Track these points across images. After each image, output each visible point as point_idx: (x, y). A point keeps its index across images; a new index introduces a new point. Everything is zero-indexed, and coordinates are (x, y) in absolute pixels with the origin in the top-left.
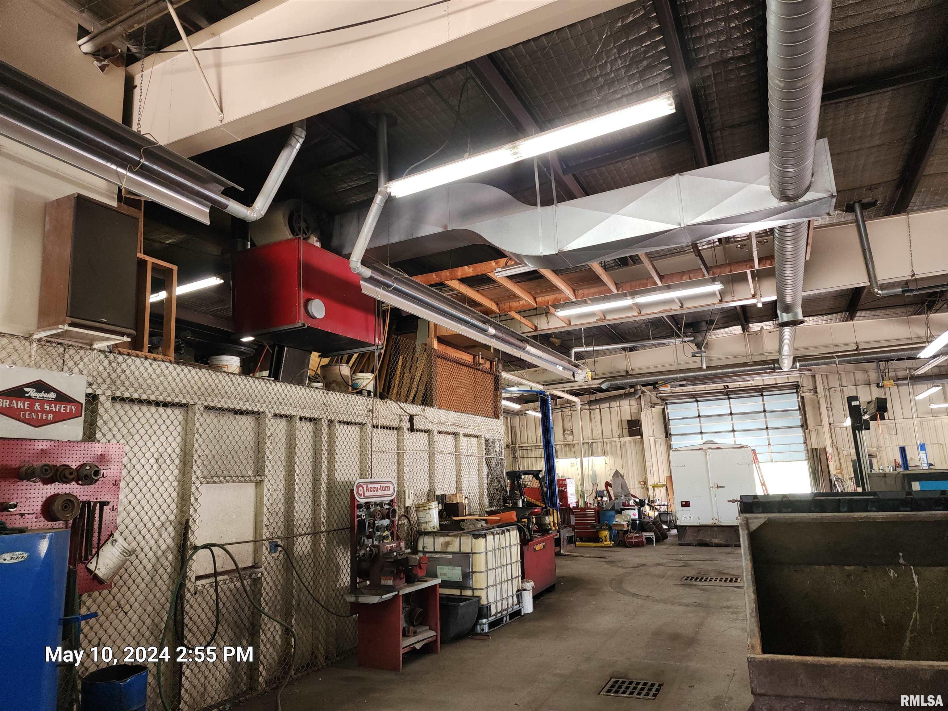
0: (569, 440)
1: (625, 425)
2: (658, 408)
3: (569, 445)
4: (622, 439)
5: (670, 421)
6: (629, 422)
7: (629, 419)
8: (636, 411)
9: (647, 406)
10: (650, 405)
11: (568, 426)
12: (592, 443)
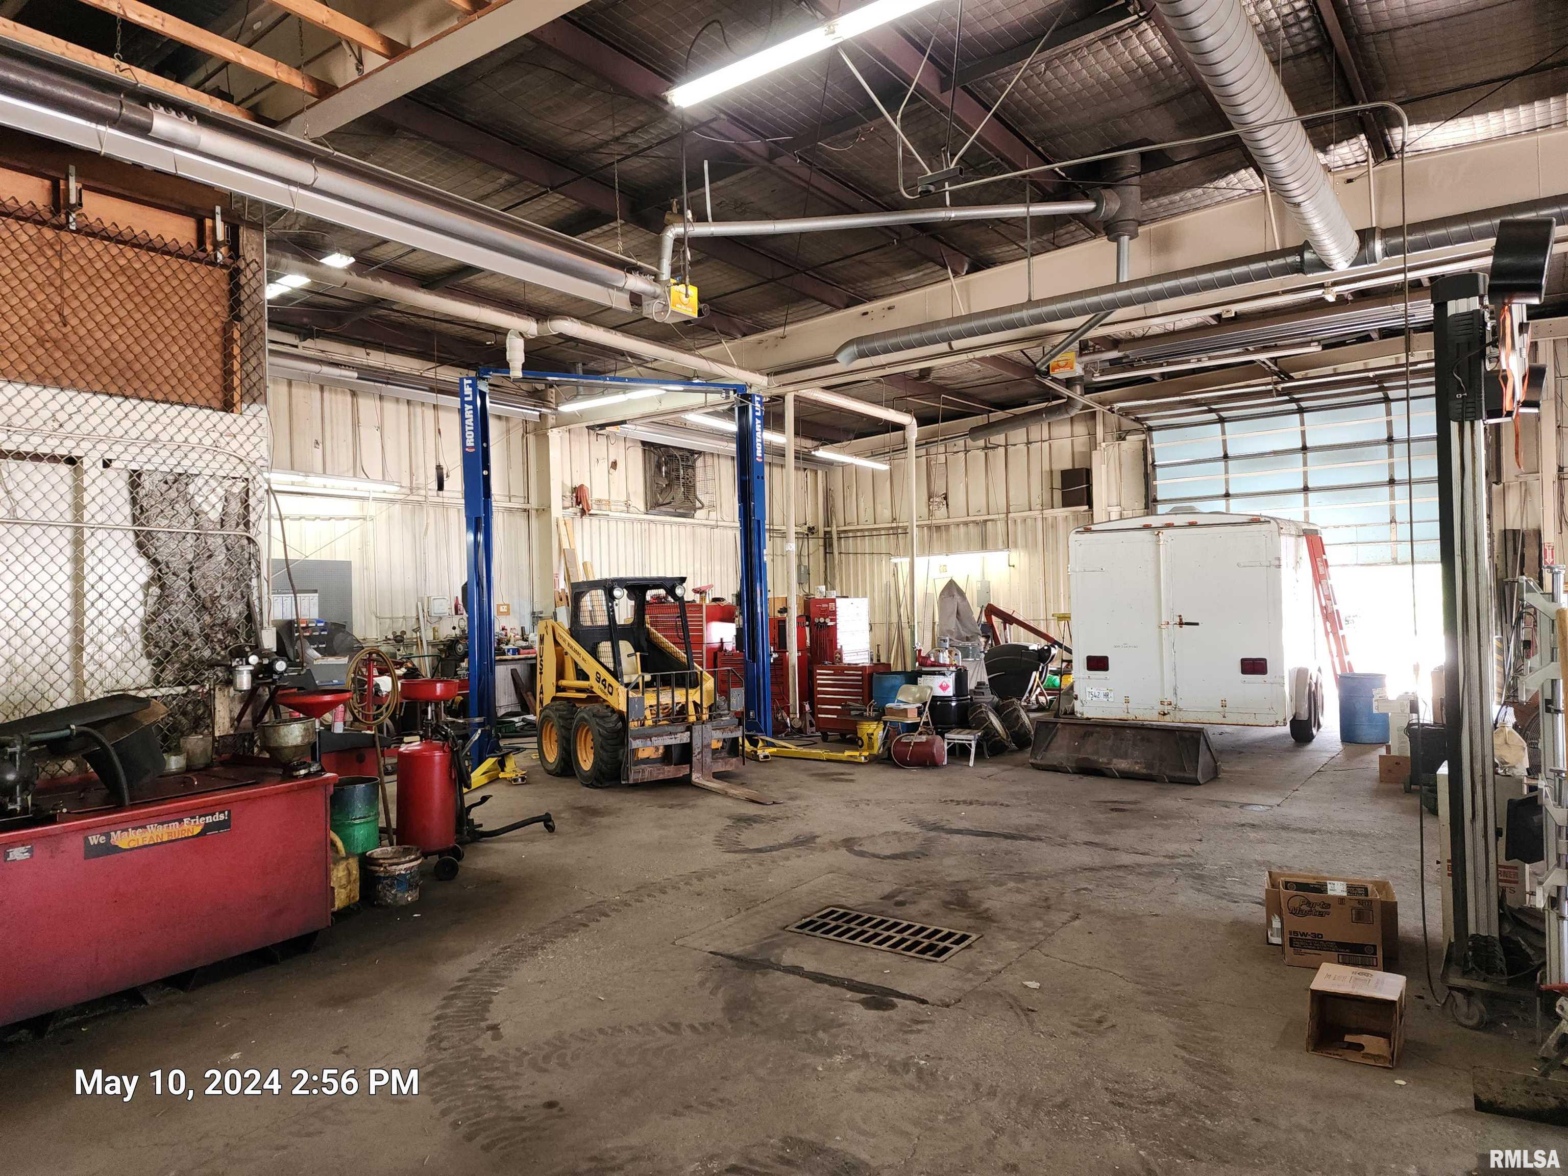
0: (940, 515)
1: (1057, 483)
2: (1134, 440)
3: (938, 528)
4: (1049, 513)
5: (1158, 470)
6: (1064, 473)
7: (1068, 466)
8: (1084, 449)
9: (1109, 437)
10: (1115, 435)
11: (939, 487)
12: (986, 521)
